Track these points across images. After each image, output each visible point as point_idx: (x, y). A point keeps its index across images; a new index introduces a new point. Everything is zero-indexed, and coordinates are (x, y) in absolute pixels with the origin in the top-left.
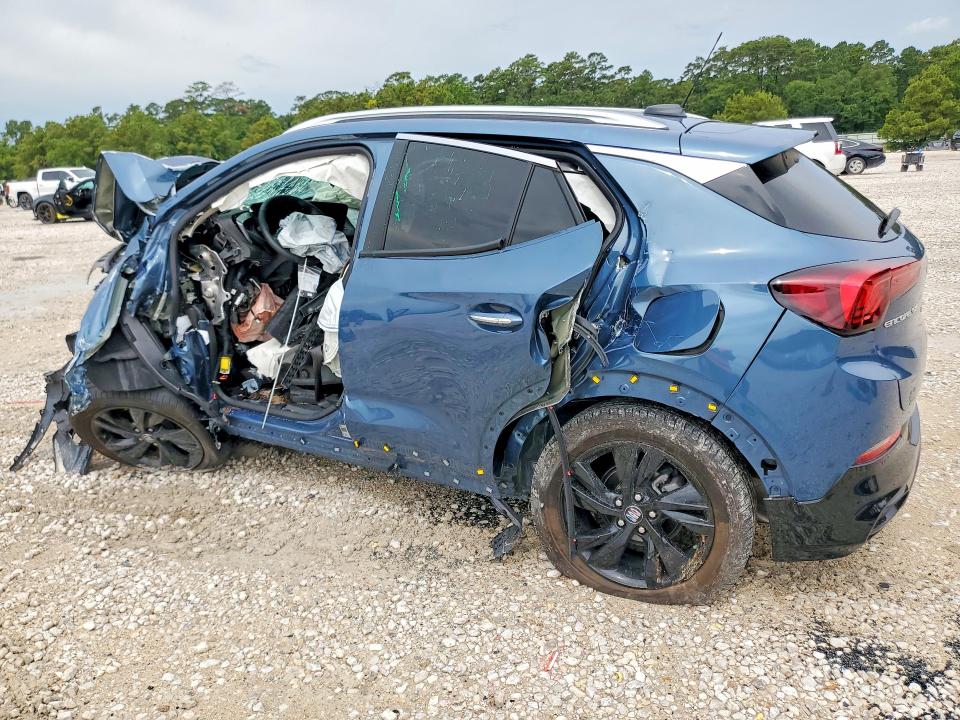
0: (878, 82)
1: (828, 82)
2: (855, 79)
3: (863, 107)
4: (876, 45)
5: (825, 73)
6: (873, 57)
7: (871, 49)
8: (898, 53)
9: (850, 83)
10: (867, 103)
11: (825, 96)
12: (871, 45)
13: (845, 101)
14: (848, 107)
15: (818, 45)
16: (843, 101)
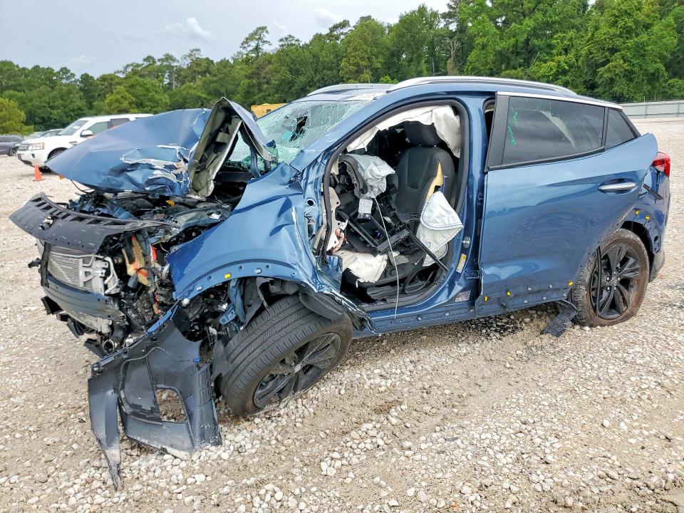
0: (71, 95)
1: (34, 93)
2: (54, 92)
3: (65, 112)
4: (62, 70)
5: (31, 86)
6: (62, 78)
7: (59, 73)
8: (78, 77)
9: (51, 95)
10: (67, 109)
11: (36, 102)
12: (58, 70)
13: (52, 108)
14: (55, 112)
15: (17, 66)
16: (49, 107)
